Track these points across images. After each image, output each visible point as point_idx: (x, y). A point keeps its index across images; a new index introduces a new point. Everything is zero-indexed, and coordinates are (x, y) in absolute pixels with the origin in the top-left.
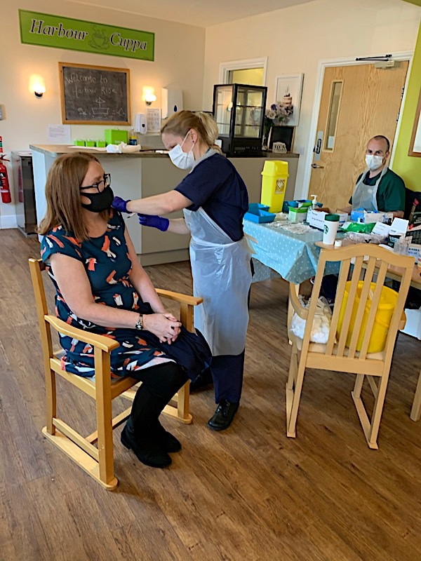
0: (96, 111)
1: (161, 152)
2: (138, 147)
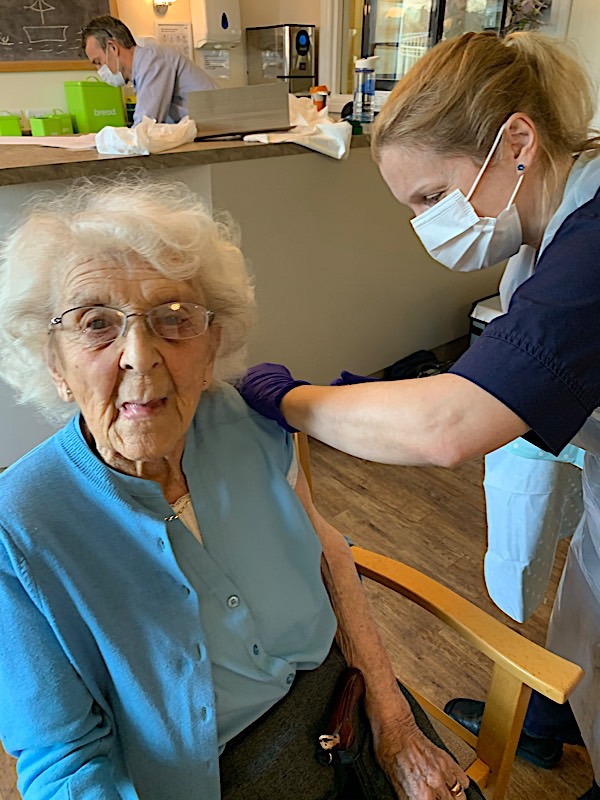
0: (36, 35)
1: (263, 139)
2: (186, 127)
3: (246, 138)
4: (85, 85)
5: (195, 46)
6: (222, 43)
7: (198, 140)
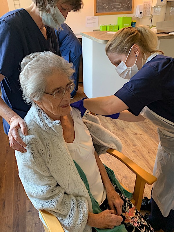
0: (114, 5)
3: (170, 33)
4: (123, 18)
5: (152, 6)
6: (160, 6)
7: (157, 33)
